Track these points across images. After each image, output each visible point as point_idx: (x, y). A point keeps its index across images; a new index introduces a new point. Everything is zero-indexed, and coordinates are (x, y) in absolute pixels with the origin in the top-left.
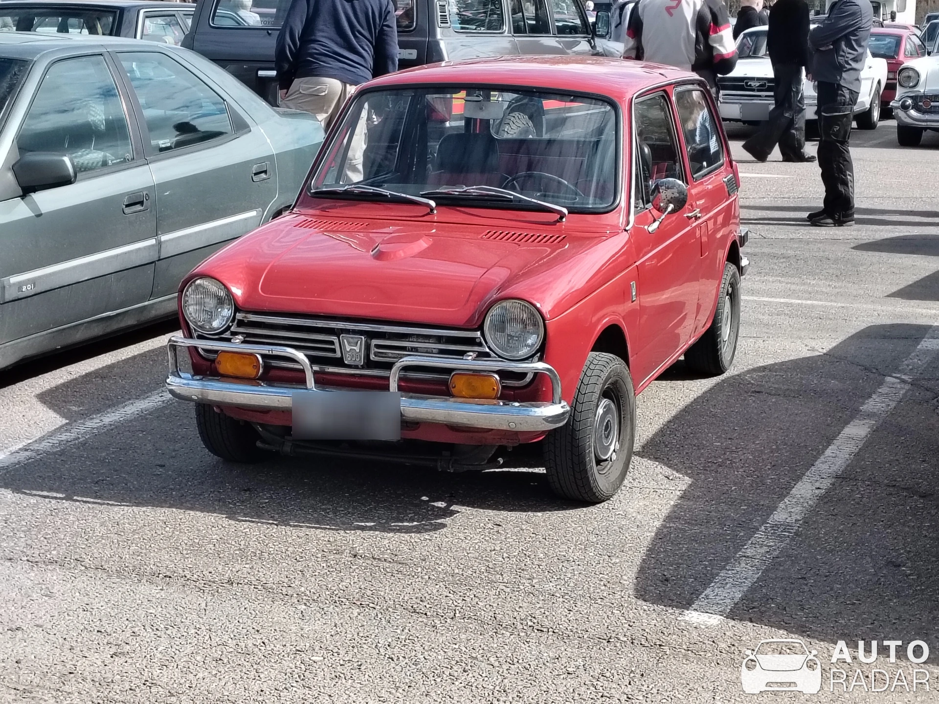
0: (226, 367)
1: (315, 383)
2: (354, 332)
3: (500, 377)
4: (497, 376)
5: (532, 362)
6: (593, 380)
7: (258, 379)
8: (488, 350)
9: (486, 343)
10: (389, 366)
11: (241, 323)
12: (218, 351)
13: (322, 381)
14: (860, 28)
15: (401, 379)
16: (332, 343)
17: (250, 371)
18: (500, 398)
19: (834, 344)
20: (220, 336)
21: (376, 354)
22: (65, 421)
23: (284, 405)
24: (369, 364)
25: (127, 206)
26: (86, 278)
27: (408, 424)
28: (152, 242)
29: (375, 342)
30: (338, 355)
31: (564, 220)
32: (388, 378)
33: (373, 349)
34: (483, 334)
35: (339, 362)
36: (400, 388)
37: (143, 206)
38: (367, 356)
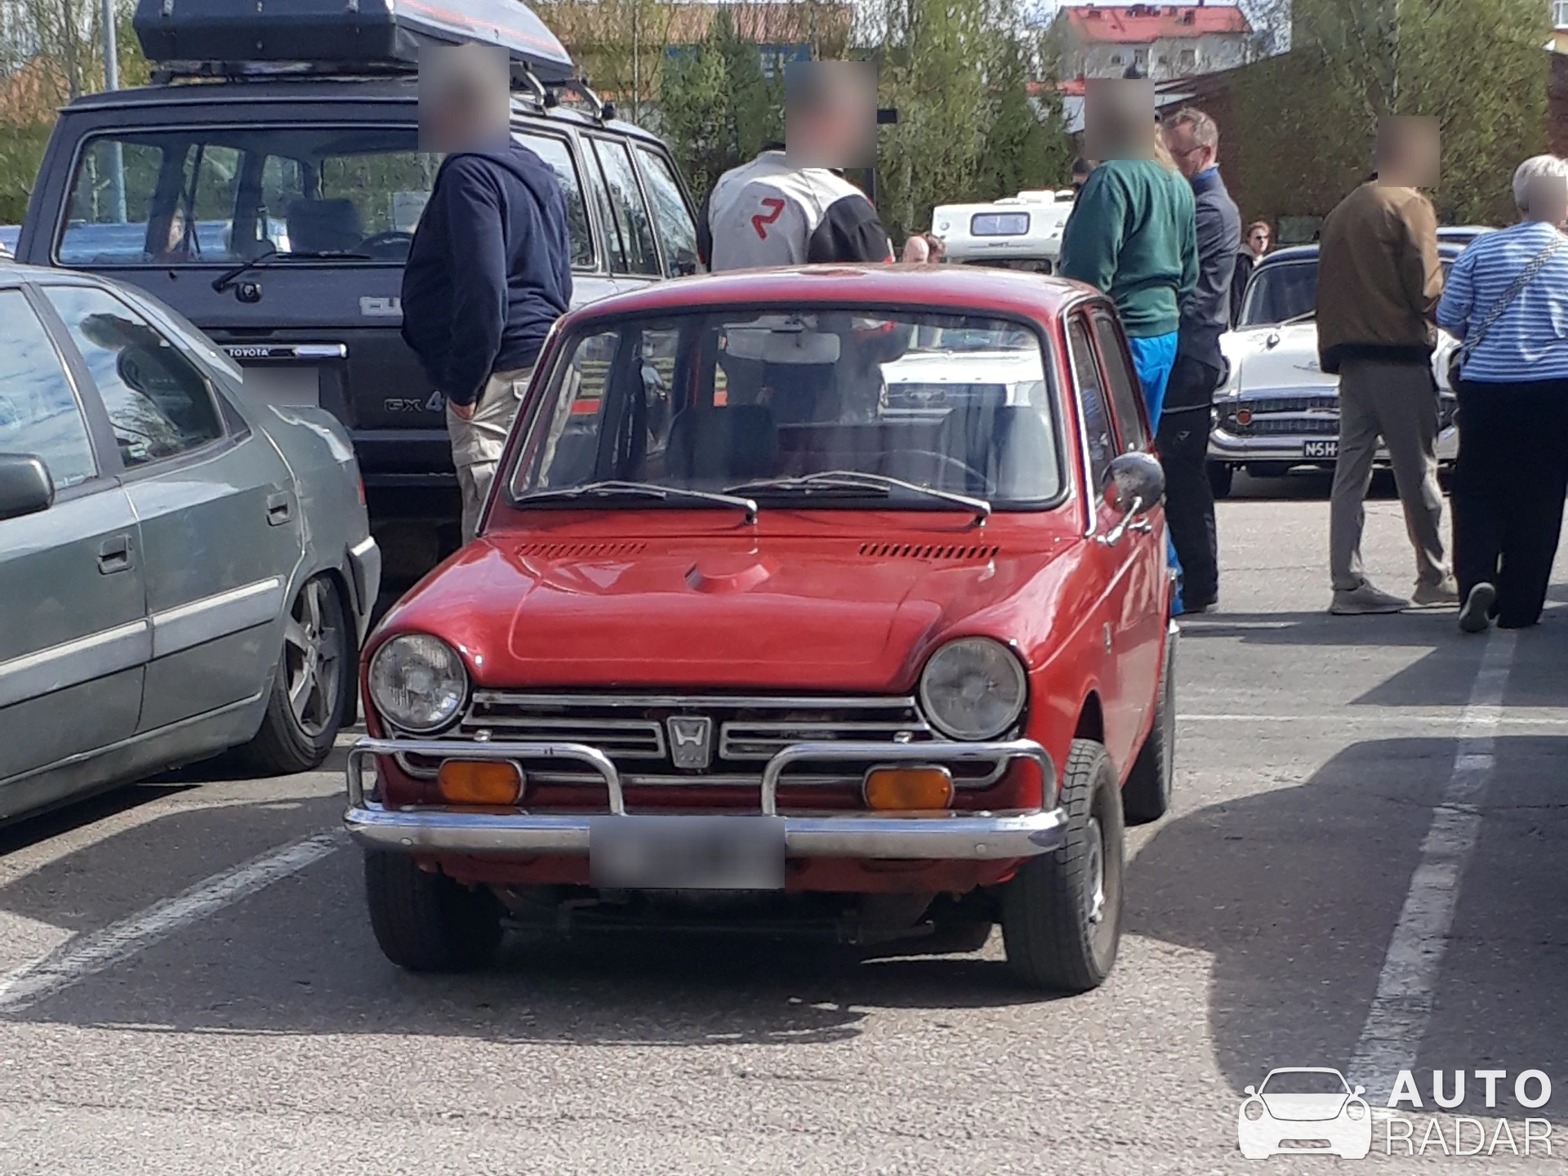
0: (456, 787)
1: (625, 803)
2: (691, 711)
3: (950, 770)
4: (946, 771)
5: (1006, 740)
6: (1079, 780)
7: (517, 805)
8: (927, 727)
9: (925, 715)
10: (759, 767)
11: (479, 711)
12: (440, 758)
13: (636, 800)
14: (1221, 251)
15: (780, 788)
16: (652, 733)
17: (504, 792)
18: (952, 807)
19: (1312, 771)
20: (439, 732)
21: (730, 747)
22: (71, 933)
23: (575, 844)
24: (718, 765)
25: (105, 558)
26: (55, 687)
27: (795, 862)
28: (140, 626)
29: (728, 726)
30: (662, 753)
31: (983, 523)
32: (759, 788)
33: (725, 740)
34: (919, 701)
35: (666, 766)
36: (780, 804)
37: (125, 560)
38: (715, 752)
